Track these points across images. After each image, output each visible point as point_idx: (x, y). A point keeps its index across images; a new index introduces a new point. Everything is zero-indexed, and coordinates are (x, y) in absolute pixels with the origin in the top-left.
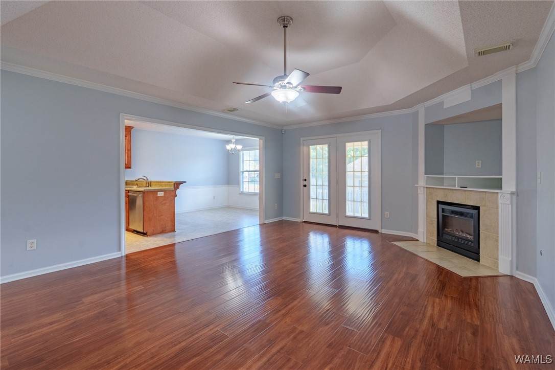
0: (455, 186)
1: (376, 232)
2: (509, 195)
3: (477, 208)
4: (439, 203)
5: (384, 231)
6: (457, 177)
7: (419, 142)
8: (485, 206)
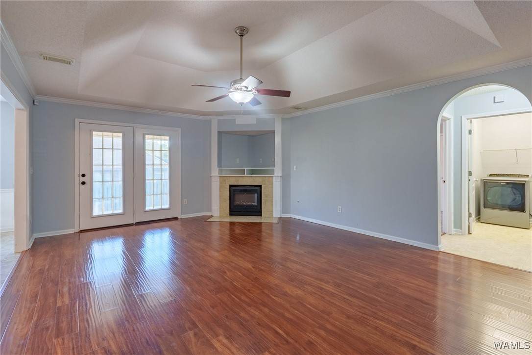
0: (244, 174)
1: (176, 219)
2: (279, 178)
3: (260, 186)
4: (231, 186)
5: (183, 217)
6: (246, 168)
7: (212, 144)
8: (265, 184)
